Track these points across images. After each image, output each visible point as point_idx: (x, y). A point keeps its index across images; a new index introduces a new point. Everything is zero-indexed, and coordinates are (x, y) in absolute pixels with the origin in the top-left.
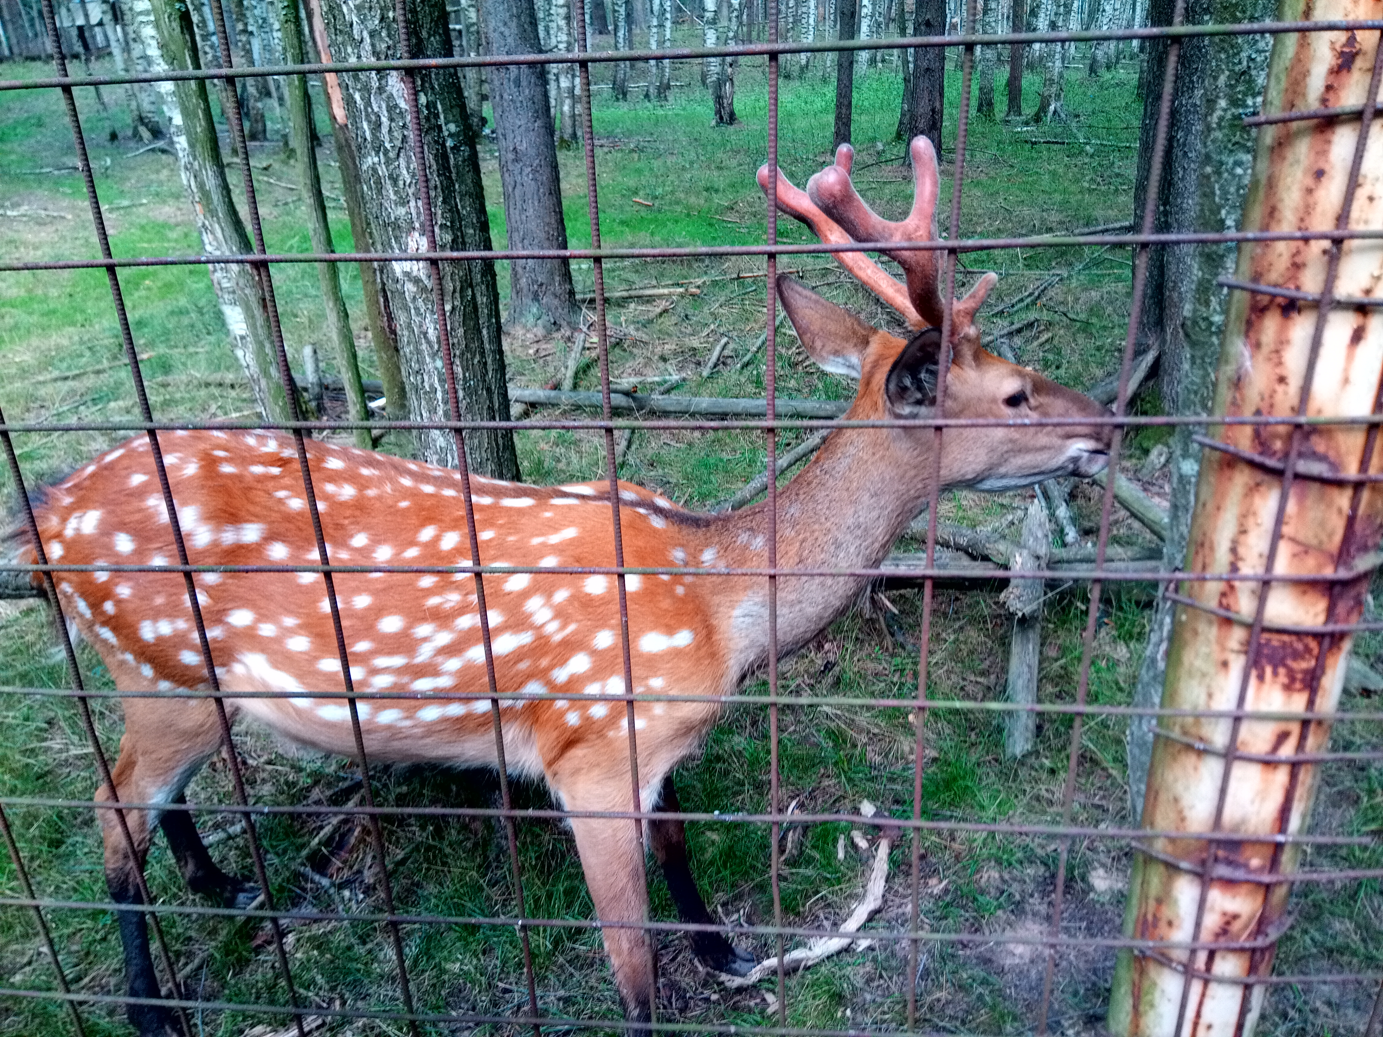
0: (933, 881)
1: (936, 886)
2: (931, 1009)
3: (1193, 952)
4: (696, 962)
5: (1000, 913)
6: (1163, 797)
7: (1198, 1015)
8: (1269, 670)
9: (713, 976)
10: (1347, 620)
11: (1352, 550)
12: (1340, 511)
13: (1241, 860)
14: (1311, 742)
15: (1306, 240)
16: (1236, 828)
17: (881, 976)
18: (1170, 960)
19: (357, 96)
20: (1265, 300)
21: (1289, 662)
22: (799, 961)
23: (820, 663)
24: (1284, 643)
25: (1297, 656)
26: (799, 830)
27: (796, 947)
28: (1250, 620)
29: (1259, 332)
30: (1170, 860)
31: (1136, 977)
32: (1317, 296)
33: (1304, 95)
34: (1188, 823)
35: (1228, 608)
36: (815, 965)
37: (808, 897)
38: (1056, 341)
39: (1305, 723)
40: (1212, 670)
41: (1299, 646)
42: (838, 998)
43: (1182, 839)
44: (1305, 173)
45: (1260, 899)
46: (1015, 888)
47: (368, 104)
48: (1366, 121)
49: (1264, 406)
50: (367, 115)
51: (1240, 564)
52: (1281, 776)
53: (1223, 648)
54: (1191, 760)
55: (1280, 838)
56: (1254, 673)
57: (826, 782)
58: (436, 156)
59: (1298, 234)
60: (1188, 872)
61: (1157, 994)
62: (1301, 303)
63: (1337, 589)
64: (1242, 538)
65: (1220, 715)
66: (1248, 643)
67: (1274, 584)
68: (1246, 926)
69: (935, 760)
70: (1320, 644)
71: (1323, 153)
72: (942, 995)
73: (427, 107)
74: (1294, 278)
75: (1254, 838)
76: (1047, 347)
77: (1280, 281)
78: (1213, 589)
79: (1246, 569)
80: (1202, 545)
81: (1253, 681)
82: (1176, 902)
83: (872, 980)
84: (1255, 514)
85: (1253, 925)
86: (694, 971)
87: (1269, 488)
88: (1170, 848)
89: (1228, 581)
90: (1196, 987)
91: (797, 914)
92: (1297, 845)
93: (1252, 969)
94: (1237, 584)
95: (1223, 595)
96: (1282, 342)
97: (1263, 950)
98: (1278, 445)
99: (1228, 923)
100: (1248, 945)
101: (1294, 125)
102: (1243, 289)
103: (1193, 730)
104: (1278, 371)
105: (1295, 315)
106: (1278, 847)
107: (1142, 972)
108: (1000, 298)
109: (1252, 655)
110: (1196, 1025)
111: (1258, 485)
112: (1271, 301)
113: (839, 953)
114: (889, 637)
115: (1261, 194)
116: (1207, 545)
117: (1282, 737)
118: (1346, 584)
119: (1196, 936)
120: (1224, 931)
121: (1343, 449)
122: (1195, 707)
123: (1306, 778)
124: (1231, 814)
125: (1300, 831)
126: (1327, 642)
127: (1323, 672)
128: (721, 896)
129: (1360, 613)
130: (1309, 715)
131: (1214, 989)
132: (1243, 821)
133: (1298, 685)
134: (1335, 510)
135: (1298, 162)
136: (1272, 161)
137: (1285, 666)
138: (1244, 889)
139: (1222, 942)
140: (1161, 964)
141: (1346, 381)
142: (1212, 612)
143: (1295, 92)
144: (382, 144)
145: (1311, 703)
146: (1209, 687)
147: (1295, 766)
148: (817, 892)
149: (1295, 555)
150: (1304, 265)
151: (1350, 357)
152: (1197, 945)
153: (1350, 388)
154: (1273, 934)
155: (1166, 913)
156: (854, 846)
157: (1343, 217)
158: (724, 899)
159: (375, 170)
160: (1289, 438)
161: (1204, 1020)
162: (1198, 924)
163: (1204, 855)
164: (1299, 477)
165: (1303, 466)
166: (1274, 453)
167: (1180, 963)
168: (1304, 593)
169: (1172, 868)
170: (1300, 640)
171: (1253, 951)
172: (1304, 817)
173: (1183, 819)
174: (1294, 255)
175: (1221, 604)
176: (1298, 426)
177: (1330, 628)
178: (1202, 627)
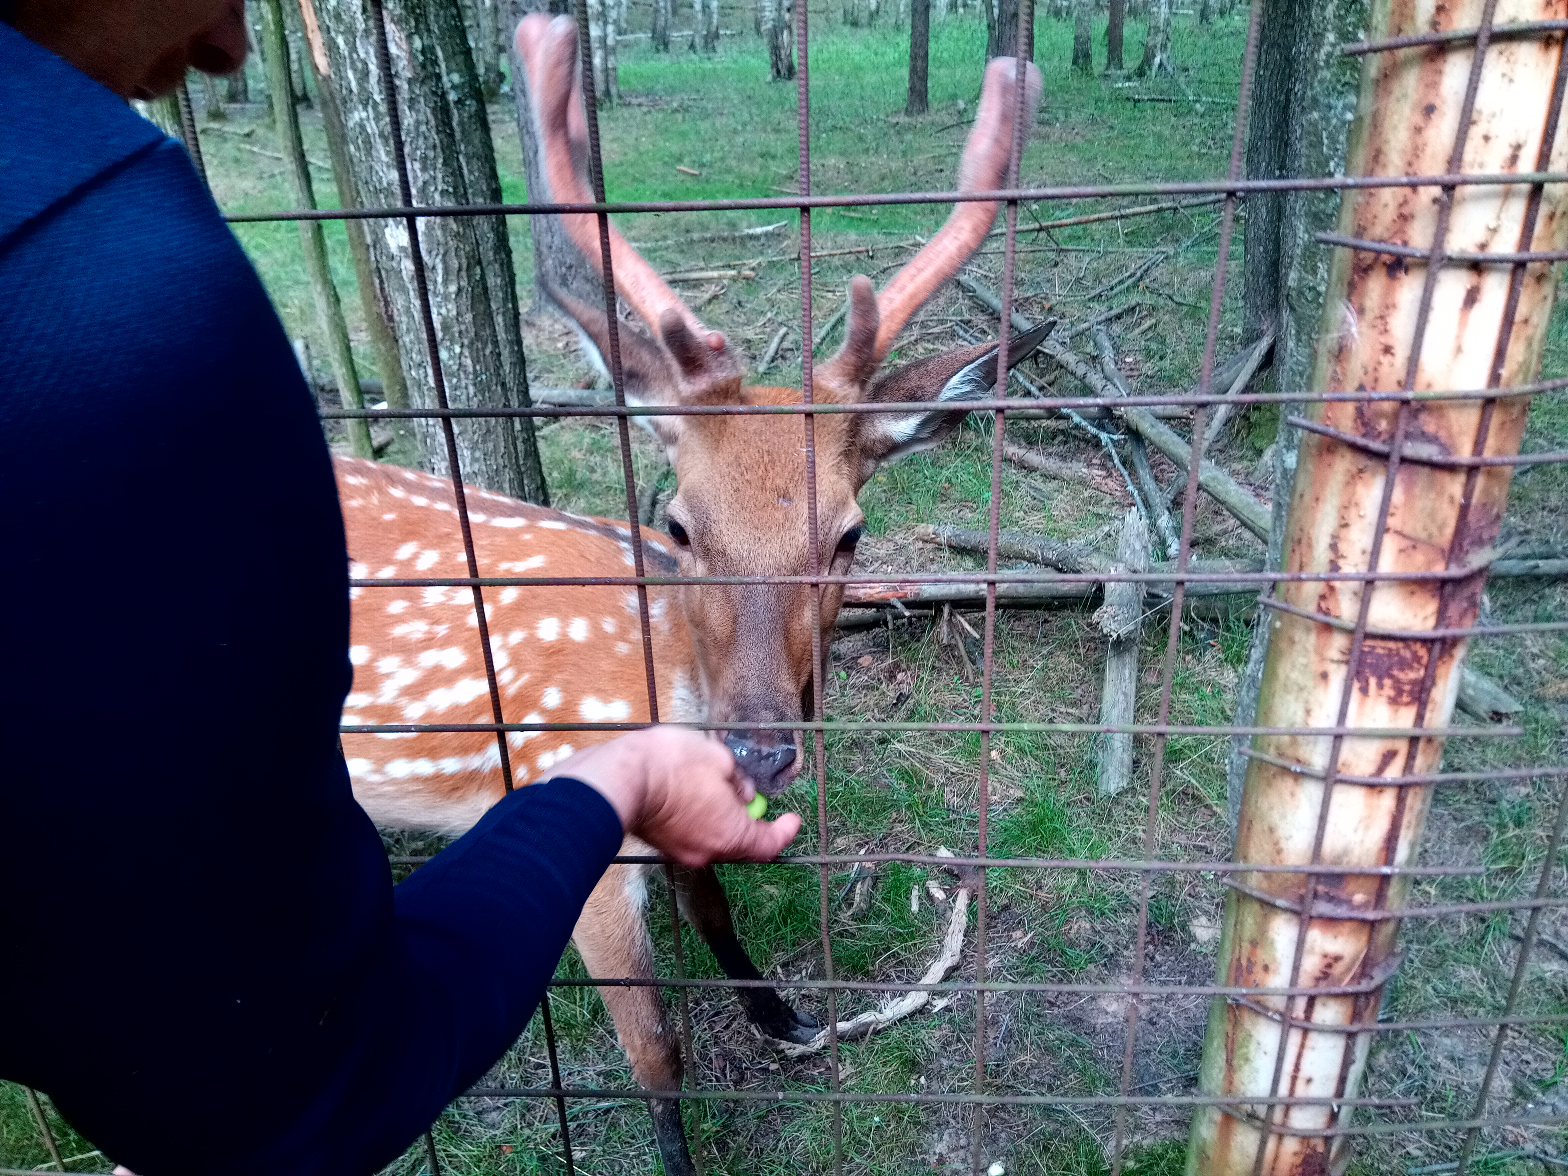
0: (1017, 934)
1: (1020, 939)
2: (1014, 1074)
3: (1291, 998)
4: (753, 1028)
5: (1091, 967)
6: (1257, 827)
7: (1297, 1068)
8: (1373, 682)
9: (771, 1044)
10: (1459, 624)
11: (1465, 543)
12: (1452, 499)
13: (1343, 895)
14: (1420, 762)
15: (1414, 186)
16: (1337, 861)
17: (959, 1040)
18: (1267, 1009)
19: (340, 41)
20: (1369, 257)
21: (1396, 672)
22: (869, 1024)
23: (892, 695)
24: (1390, 650)
25: (1404, 665)
26: (869, 881)
27: (864, 1010)
28: (1352, 625)
29: (1362, 295)
30: (1266, 897)
31: (1229, 1028)
32: (1426, 253)
33: (1412, 18)
34: (1284, 855)
35: (1327, 613)
36: (885, 1029)
37: (878, 955)
38: (1159, 329)
39: (1414, 741)
40: (1310, 683)
41: (1407, 654)
42: (912, 1065)
43: (1278, 873)
44: (1413, 109)
45: (1364, 938)
46: (1108, 940)
47: (353, 49)
48: (1481, 47)
49: (1368, 381)
50: (353, 63)
51: (1341, 562)
52: (1388, 800)
53: (1323, 659)
54: (1287, 784)
55: (1386, 870)
56: (1356, 685)
57: (898, 828)
58: (434, 110)
59: (1404, 180)
60: (1286, 910)
61: (1252, 1047)
62: (1409, 260)
63: (1449, 588)
64: (1344, 532)
65: (1319, 733)
66: (1350, 651)
67: (1378, 583)
68: (1349, 969)
69: (1020, 800)
70: (1430, 651)
71: (1433, 85)
72: (1025, 1058)
73: (423, 52)
74: (1401, 231)
75: (1357, 870)
76: (1150, 334)
77: (1386, 235)
78: (1312, 589)
79: (1347, 568)
80: (1299, 541)
81: (1355, 694)
82: (1272, 943)
83: (950, 1044)
84: (1357, 504)
85: (1356, 969)
86: (751, 1039)
87: (1374, 475)
88: (1265, 884)
89: (1327, 580)
90: (1295, 1037)
91: (867, 974)
92: (1404, 877)
93: (1356, 1016)
94: (1337, 584)
95: (1323, 597)
96: (1388, 306)
97: (1367, 994)
98: (1383, 425)
99: (1329, 966)
100: (1350, 989)
101: (1402, 53)
102: (1345, 245)
103: (1289, 752)
104: (1383, 339)
105: (1401, 275)
106: (1385, 879)
107: (1236, 1023)
108: (1097, 280)
109: (1353, 665)
110: (1294, 1079)
111: (1361, 471)
112: (1376, 259)
113: (912, 1015)
114: (969, 665)
115: (1365, 134)
116: (1304, 542)
117: (1388, 757)
118: (1458, 582)
119: (1294, 982)
120: (1325, 975)
121: (1455, 429)
122: (1292, 725)
123: (1415, 802)
124: (1330, 845)
125: (1409, 862)
126: (1437, 647)
127: (1434, 683)
128: (781, 956)
129: (1475, 616)
130: (1417, 732)
131: (1314, 1039)
132: (1346, 852)
133: (1405, 698)
134: (1446, 498)
135: (1405, 96)
136: (1377, 96)
137: (1391, 676)
138: (1347, 927)
139: (1323, 988)
140: (1257, 1013)
141: (1459, 350)
142: (1309, 618)
143: (1402, 15)
144: (370, 96)
145: (1420, 718)
146: (1307, 702)
147: (1402, 789)
148: (889, 949)
149: (1401, 551)
150: (1412, 216)
151: (1463, 323)
152: (1295, 991)
153: (1461, 357)
154: (1379, 977)
155: (1262, 956)
156: (930, 897)
157: (1455, 160)
158: (784, 959)
159: (362, 127)
160: (1394, 417)
161: (1304, 1073)
162: (1296, 968)
163: (1302, 891)
164: (1404, 460)
165: (1411, 449)
166: (1380, 434)
167: (1276, 1012)
168: (1413, 593)
169: (1268, 907)
170: (1408, 647)
171: (1356, 995)
172: (1412, 846)
173: (1279, 852)
174: (1401, 206)
175: (1319, 608)
176: (1405, 402)
177: (1441, 632)
178: (1299, 635)
